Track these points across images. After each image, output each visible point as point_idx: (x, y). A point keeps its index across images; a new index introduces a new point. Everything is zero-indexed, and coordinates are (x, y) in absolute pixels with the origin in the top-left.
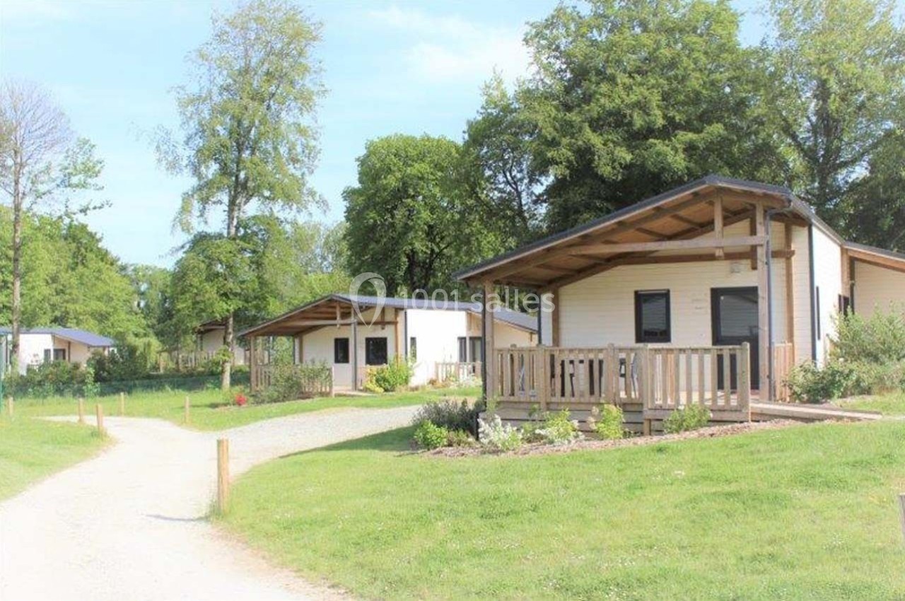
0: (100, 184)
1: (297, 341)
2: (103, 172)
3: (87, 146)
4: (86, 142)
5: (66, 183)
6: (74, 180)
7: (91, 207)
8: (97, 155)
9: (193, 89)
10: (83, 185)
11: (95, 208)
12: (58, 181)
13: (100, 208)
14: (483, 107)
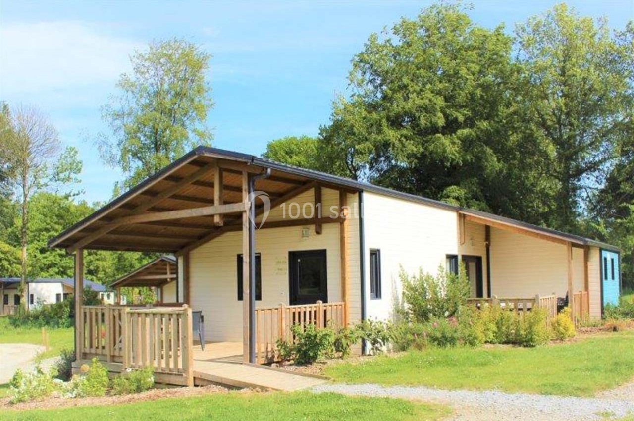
0: (79, 179)
1: (159, 290)
2: (83, 169)
3: (73, 152)
4: (72, 149)
5: (56, 177)
6: (62, 176)
7: (72, 194)
8: (79, 158)
9: (117, 107)
10: (68, 179)
11: (74, 195)
12: (51, 177)
13: (77, 195)
14: (332, 115)
